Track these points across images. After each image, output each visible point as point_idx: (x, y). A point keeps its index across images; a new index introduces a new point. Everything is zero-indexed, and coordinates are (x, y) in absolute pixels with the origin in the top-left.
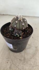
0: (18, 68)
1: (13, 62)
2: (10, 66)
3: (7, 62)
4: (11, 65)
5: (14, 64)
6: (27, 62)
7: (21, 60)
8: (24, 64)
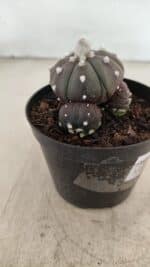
0: (91, 255)
1: (64, 231)
2: (53, 248)
3: (42, 235)
4: (59, 245)
5: (72, 241)
6: (124, 229)
7: (98, 222)
8: (114, 239)
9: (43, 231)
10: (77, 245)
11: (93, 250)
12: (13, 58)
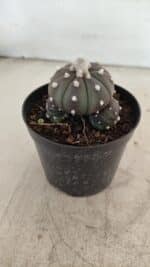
9: (41, 232)
10: (71, 248)
11: (85, 254)
12: (23, 58)
